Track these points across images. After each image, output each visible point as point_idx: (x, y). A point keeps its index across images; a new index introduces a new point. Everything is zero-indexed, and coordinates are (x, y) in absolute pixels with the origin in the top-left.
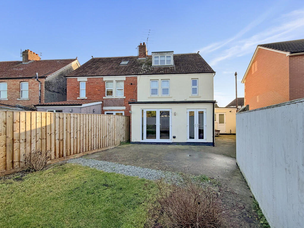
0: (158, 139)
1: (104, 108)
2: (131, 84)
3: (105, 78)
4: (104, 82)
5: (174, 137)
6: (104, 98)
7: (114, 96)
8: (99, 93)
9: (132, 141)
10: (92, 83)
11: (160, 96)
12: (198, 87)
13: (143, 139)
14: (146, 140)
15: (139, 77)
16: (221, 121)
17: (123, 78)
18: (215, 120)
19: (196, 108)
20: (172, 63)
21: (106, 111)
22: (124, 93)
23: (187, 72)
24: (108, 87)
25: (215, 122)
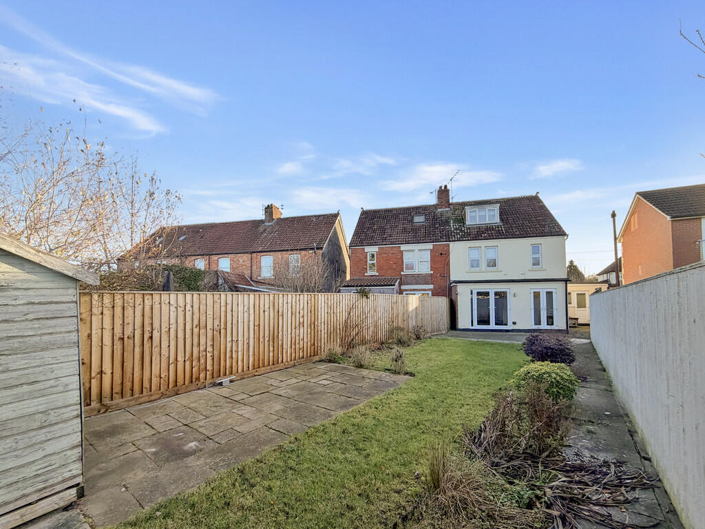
0: (492, 326)
1: (403, 287)
2: (441, 254)
3: (403, 247)
4: (402, 252)
5: (514, 323)
6: (402, 273)
7: (416, 271)
8: (394, 266)
9: (459, 327)
10: (385, 253)
11: (483, 269)
12: (541, 255)
13: (472, 325)
14: (476, 326)
15: (451, 244)
16: (581, 304)
17: (430, 246)
18: (570, 303)
19: (543, 288)
20: (497, 220)
21: (406, 290)
22: (431, 267)
23: (524, 235)
24: (407, 258)
25: (569, 305)
